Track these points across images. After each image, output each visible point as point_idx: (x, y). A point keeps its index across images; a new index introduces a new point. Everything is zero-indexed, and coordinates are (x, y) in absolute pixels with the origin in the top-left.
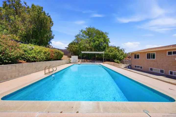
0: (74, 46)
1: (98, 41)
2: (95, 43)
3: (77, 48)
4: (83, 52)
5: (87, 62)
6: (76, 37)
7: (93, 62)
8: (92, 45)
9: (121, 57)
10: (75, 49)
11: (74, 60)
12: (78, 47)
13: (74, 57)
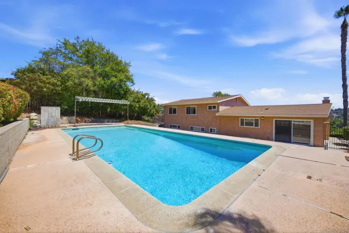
0: (44, 78)
1: (116, 77)
2: (109, 81)
3: (54, 85)
4: (81, 99)
5: (85, 122)
6: (45, 53)
7: (100, 122)
8: (103, 83)
9: (153, 112)
10: (48, 88)
11: (52, 120)
12: (59, 83)
13: (50, 112)
